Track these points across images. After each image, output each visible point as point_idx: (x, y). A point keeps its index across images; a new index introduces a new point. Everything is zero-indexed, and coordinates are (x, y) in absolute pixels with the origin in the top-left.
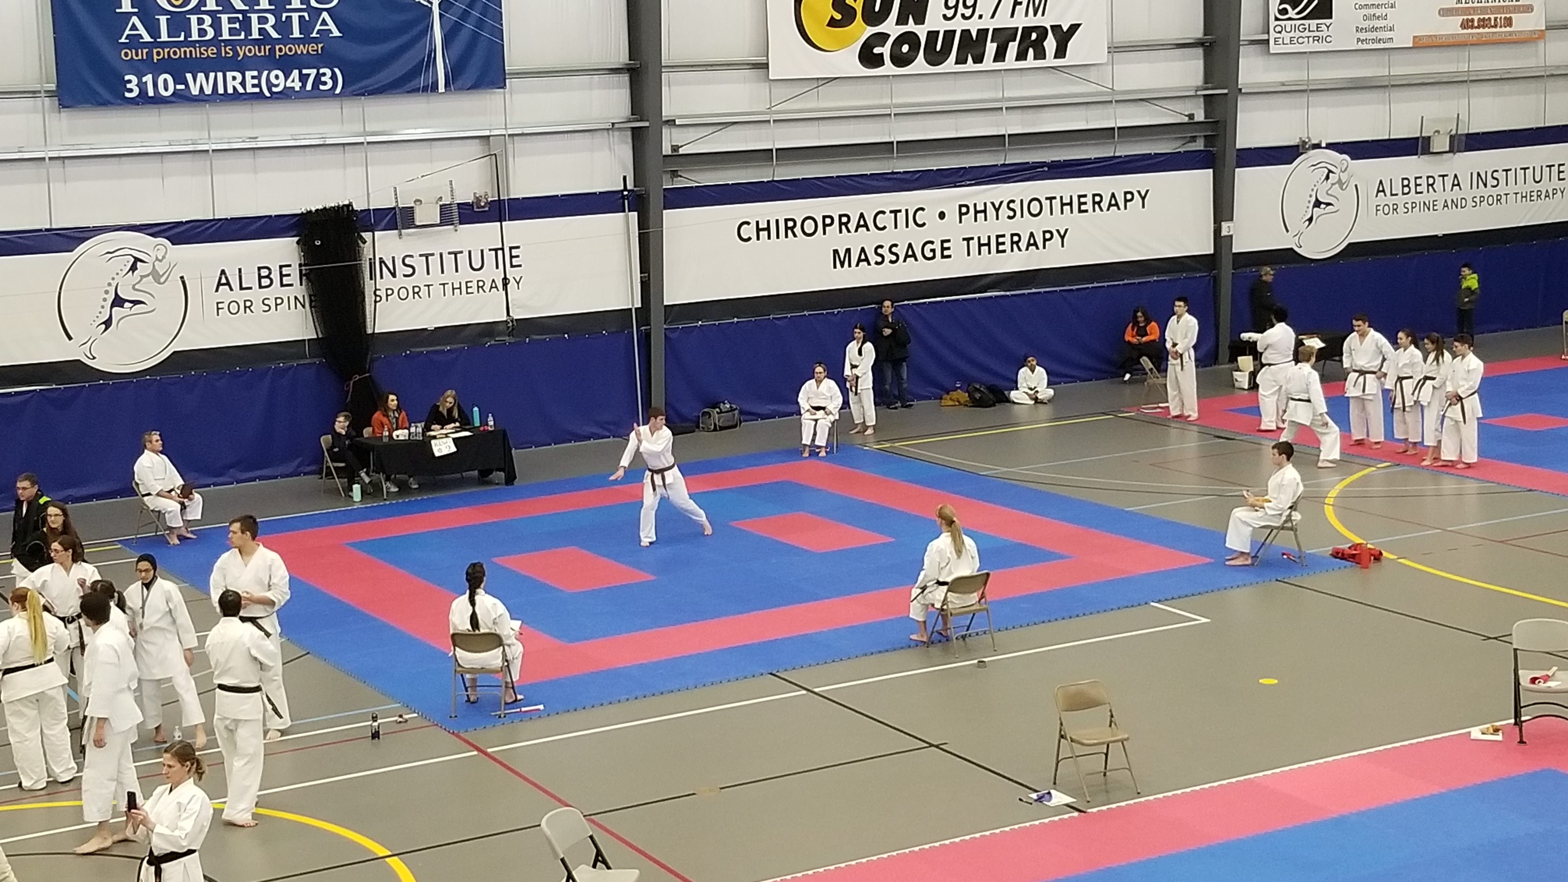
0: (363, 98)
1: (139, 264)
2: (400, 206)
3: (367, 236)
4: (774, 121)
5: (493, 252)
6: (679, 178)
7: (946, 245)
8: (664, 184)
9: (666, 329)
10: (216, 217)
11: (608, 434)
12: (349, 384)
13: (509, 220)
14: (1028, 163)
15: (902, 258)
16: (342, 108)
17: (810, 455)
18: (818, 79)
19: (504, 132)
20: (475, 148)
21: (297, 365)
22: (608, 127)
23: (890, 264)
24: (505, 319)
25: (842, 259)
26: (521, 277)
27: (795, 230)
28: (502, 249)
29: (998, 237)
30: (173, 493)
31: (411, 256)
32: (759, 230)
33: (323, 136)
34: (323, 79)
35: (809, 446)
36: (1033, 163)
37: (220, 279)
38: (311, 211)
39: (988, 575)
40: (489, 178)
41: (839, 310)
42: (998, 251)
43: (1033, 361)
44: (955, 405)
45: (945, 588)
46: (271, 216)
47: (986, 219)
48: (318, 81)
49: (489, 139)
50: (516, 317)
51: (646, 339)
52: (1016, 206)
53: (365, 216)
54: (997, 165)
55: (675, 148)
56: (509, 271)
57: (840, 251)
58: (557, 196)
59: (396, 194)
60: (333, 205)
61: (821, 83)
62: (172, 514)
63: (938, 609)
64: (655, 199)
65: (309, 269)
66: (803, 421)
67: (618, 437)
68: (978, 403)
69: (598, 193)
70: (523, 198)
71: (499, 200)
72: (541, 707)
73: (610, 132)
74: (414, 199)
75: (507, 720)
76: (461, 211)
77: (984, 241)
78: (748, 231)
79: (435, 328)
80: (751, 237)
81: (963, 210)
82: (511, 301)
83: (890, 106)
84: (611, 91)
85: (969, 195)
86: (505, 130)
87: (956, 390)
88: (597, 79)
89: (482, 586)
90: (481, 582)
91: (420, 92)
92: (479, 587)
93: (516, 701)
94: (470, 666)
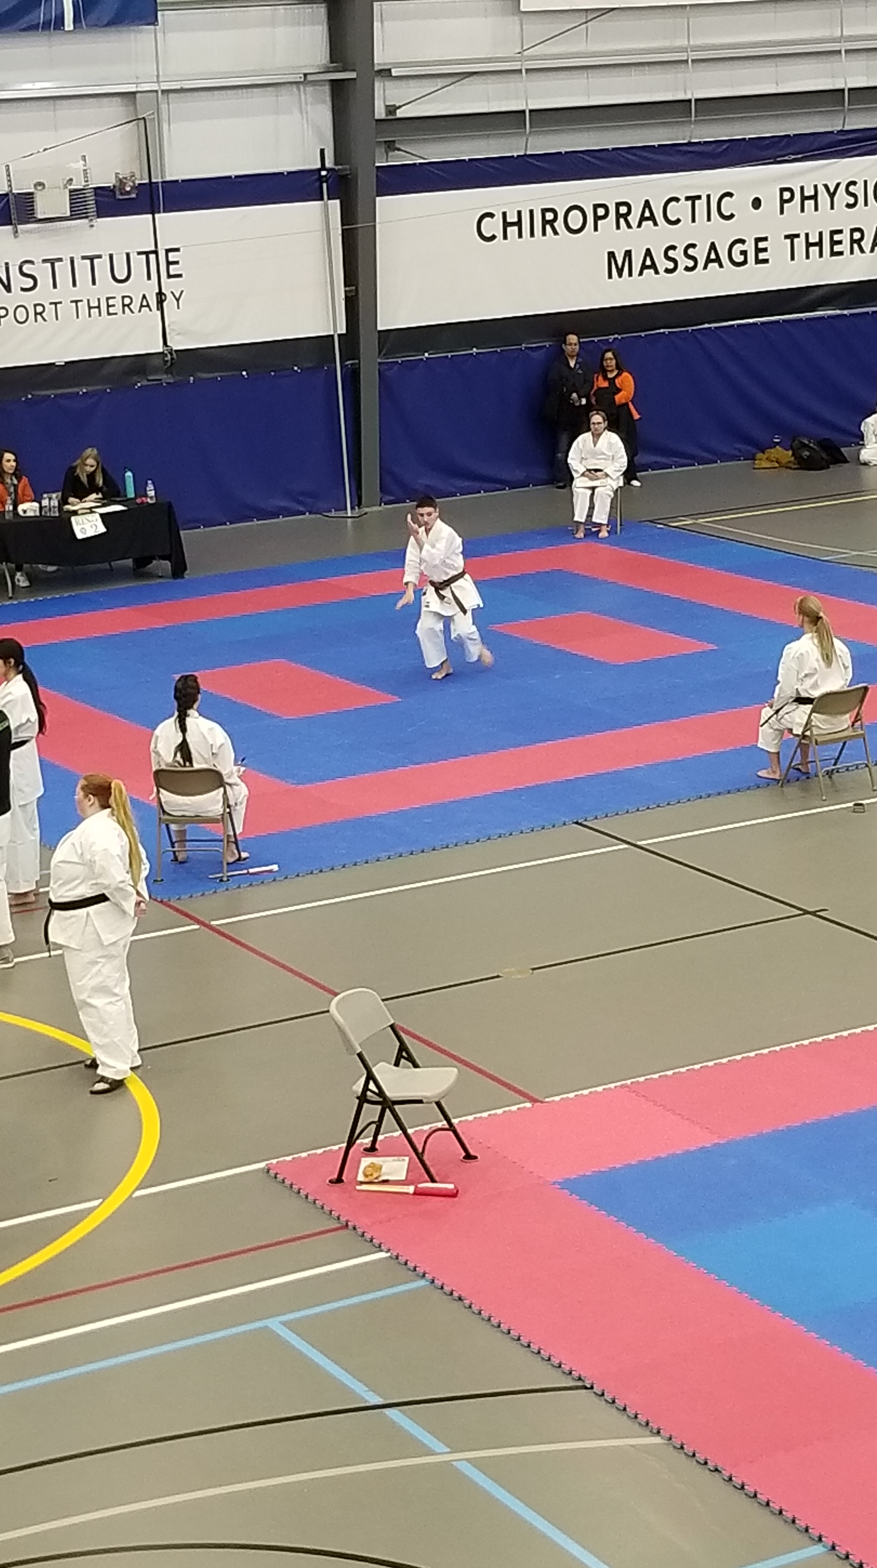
2: (15, 191)
4: (527, 70)
5: (144, 257)
6: (397, 152)
7: (761, 245)
8: (376, 161)
9: (380, 363)
11: (302, 509)
13: (164, 212)
14: (876, 129)
15: (701, 264)
17: (585, 535)
18: (587, 10)
19: (155, 87)
20: (116, 110)
22: (299, 80)
23: (685, 272)
24: (161, 350)
25: (620, 263)
26: (182, 292)
27: (556, 224)
28: (156, 252)
29: (833, 233)
31: (31, 262)
32: (506, 225)
35: (584, 524)
39: (866, 689)
40: (136, 152)
41: (616, 336)
42: (833, 254)
44: (774, 468)
45: (809, 707)
47: (816, 209)
49: (135, 98)
50: (175, 348)
51: (353, 377)
52: (858, 190)
54: (832, 132)
55: (391, 110)
56: (165, 282)
57: (617, 255)
58: (230, 177)
61: (589, 16)
63: (797, 735)
64: (366, 182)
66: (574, 489)
68: (805, 464)
69: (285, 173)
70: (183, 181)
71: (151, 182)
72: (275, 867)
73: (302, 87)
74: (35, 182)
75: (232, 884)
76: (99, 198)
77: (814, 239)
78: (491, 227)
79: (66, 363)
80: (496, 234)
81: (786, 196)
82: (169, 326)
83: (687, 48)
84: (302, 28)
85: (792, 175)
86: (156, 84)
87: (775, 447)
88: (283, 11)
89: (195, 706)
90: (195, 701)
91: (40, 30)
92: (191, 707)
93: (239, 859)
94: (180, 814)
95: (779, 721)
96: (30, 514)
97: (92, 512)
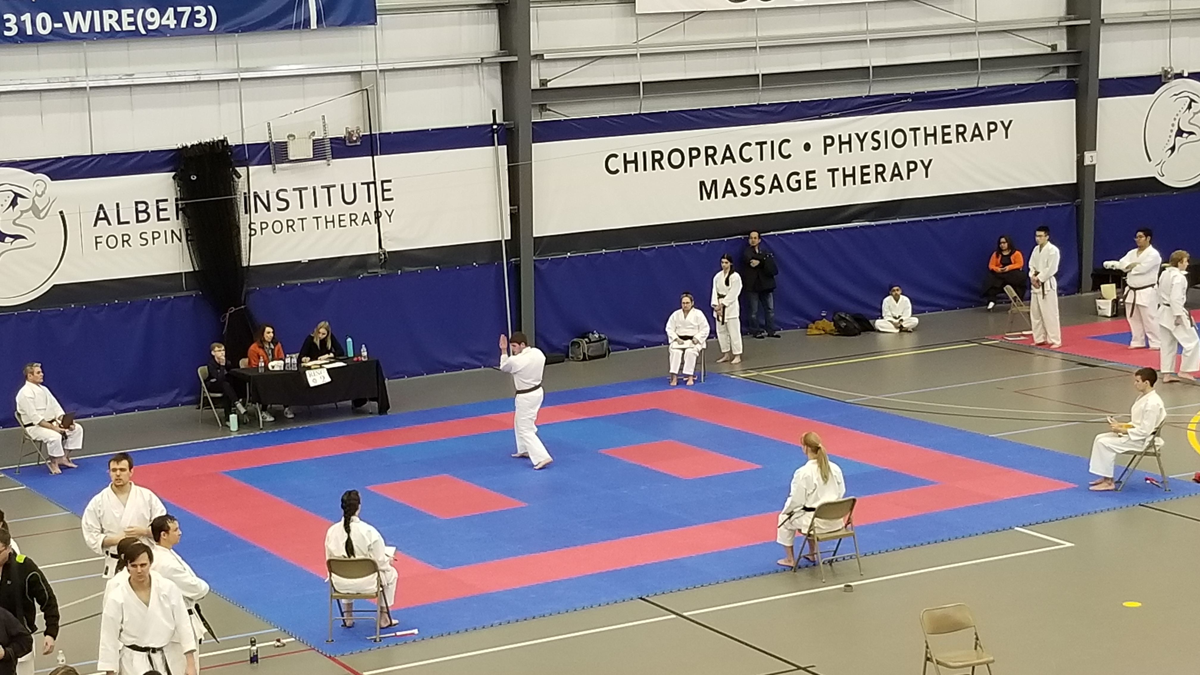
0: (236, 35)
1: (19, 199)
2: (274, 141)
3: (241, 170)
4: (641, 55)
5: (366, 186)
6: (548, 112)
7: (811, 176)
8: (533, 118)
9: (535, 261)
10: (94, 153)
11: (479, 364)
12: (225, 316)
13: (381, 154)
14: (893, 94)
15: (767, 189)
16: (216, 46)
17: (677, 384)
18: (684, 13)
19: (375, 68)
20: (348, 84)
21: (175, 297)
22: (477, 62)
23: (756, 195)
24: (377, 252)
25: (709, 189)
26: (393, 211)
28: (374, 183)
29: (863, 167)
30: (54, 423)
31: (285, 190)
32: (626, 162)
33: (198, 72)
34: (197, 16)
35: (677, 376)
36: (897, 94)
37: (98, 213)
38: (186, 147)
39: (854, 500)
40: (361, 113)
41: (706, 240)
42: (863, 182)
43: (898, 290)
44: (821, 334)
45: (812, 513)
46: (148, 152)
47: (850, 151)
48: (192, 18)
49: (360, 75)
50: (387, 250)
51: (515, 271)
52: (880, 137)
53: (239, 151)
54: (861, 97)
55: (544, 82)
56: (381, 204)
57: (706, 183)
58: (428, 130)
59: (270, 130)
60: (208, 141)
61: (686, 17)
62: (53, 444)
63: (805, 534)
64: (524, 133)
65: (185, 204)
66: (671, 350)
67: (489, 367)
68: (844, 332)
69: (468, 127)
70: (395, 133)
71: (371, 135)
72: (416, 631)
73: (480, 66)
74: (288, 134)
75: (383, 644)
76: (333, 145)
77: (849, 172)
78: (616, 164)
79: (309, 261)
80: (619, 169)
81: (828, 142)
82: (383, 234)
83: (756, 39)
84: (480, 27)
85: (834, 127)
86: (375, 66)
87: (822, 319)
88: (467, 15)
89: (357, 513)
90: (357, 509)
91: (293, 29)
92: (353, 514)
93: (391, 625)
94: (346, 592)
95: (791, 523)
96: (276, 369)
97: (321, 367)
